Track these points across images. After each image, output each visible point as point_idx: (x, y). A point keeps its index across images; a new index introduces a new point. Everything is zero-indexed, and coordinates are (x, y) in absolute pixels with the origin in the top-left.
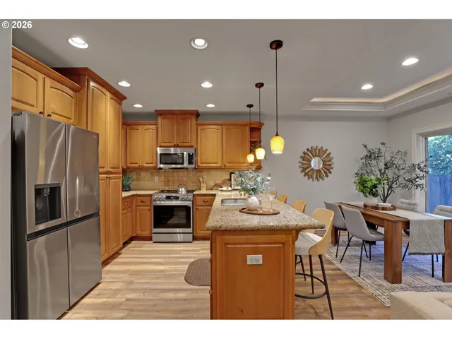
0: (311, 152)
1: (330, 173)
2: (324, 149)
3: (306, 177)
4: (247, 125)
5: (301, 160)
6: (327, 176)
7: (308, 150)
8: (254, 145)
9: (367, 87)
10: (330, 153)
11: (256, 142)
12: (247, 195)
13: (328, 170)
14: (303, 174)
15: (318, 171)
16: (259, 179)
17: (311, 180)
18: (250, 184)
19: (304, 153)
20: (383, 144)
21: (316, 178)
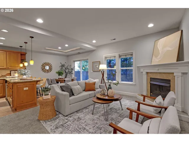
0: (45, 64)
2: (50, 63)
3: (44, 72)
4: (19, 53)
5: (42, 66)
6: (50, 72)
7: (44, 63)
8: (23, 60)
9: (60, 48)
10: (51, 65)
11: (24, 59)
12: (22, 76)
13: (51, 70)
14: (42, 71)
15: (48, 70)
16: (26, 71)
17: (45, 73)
18: (23, 73)
19: (43, 64)
20: (65, 63)
21: (47, 72)
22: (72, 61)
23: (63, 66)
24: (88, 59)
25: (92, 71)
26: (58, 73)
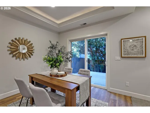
0: (18, 41)
1: (32, 55)
2: (28, 41)
3: (14, 58)
5: (9, 45)
6: (30, 57)
7: (16, 39)
10: (32, 44)
13: (31, 53)
14: (11, 55)
15: (24, 54)
17: (18, 60)
19: (12, 41)
21: (23, 58)
22: (68, 41)
23: (53, 47)
24: (106, 35)
25: (119, 58)
26: (50, 61)
